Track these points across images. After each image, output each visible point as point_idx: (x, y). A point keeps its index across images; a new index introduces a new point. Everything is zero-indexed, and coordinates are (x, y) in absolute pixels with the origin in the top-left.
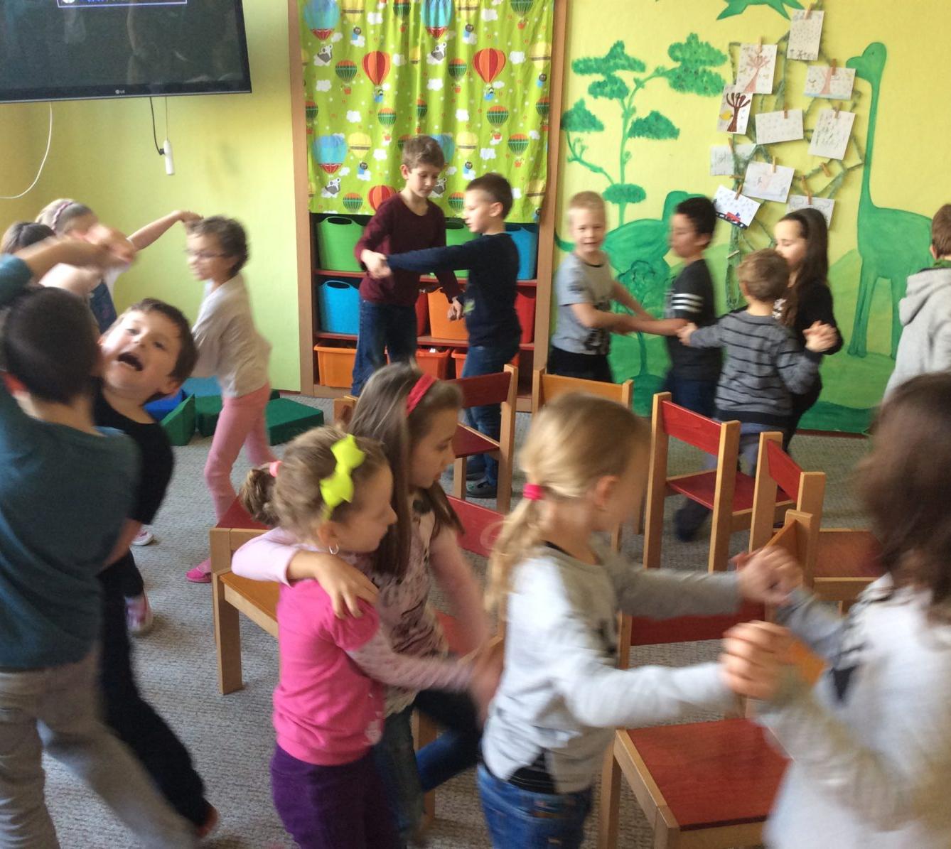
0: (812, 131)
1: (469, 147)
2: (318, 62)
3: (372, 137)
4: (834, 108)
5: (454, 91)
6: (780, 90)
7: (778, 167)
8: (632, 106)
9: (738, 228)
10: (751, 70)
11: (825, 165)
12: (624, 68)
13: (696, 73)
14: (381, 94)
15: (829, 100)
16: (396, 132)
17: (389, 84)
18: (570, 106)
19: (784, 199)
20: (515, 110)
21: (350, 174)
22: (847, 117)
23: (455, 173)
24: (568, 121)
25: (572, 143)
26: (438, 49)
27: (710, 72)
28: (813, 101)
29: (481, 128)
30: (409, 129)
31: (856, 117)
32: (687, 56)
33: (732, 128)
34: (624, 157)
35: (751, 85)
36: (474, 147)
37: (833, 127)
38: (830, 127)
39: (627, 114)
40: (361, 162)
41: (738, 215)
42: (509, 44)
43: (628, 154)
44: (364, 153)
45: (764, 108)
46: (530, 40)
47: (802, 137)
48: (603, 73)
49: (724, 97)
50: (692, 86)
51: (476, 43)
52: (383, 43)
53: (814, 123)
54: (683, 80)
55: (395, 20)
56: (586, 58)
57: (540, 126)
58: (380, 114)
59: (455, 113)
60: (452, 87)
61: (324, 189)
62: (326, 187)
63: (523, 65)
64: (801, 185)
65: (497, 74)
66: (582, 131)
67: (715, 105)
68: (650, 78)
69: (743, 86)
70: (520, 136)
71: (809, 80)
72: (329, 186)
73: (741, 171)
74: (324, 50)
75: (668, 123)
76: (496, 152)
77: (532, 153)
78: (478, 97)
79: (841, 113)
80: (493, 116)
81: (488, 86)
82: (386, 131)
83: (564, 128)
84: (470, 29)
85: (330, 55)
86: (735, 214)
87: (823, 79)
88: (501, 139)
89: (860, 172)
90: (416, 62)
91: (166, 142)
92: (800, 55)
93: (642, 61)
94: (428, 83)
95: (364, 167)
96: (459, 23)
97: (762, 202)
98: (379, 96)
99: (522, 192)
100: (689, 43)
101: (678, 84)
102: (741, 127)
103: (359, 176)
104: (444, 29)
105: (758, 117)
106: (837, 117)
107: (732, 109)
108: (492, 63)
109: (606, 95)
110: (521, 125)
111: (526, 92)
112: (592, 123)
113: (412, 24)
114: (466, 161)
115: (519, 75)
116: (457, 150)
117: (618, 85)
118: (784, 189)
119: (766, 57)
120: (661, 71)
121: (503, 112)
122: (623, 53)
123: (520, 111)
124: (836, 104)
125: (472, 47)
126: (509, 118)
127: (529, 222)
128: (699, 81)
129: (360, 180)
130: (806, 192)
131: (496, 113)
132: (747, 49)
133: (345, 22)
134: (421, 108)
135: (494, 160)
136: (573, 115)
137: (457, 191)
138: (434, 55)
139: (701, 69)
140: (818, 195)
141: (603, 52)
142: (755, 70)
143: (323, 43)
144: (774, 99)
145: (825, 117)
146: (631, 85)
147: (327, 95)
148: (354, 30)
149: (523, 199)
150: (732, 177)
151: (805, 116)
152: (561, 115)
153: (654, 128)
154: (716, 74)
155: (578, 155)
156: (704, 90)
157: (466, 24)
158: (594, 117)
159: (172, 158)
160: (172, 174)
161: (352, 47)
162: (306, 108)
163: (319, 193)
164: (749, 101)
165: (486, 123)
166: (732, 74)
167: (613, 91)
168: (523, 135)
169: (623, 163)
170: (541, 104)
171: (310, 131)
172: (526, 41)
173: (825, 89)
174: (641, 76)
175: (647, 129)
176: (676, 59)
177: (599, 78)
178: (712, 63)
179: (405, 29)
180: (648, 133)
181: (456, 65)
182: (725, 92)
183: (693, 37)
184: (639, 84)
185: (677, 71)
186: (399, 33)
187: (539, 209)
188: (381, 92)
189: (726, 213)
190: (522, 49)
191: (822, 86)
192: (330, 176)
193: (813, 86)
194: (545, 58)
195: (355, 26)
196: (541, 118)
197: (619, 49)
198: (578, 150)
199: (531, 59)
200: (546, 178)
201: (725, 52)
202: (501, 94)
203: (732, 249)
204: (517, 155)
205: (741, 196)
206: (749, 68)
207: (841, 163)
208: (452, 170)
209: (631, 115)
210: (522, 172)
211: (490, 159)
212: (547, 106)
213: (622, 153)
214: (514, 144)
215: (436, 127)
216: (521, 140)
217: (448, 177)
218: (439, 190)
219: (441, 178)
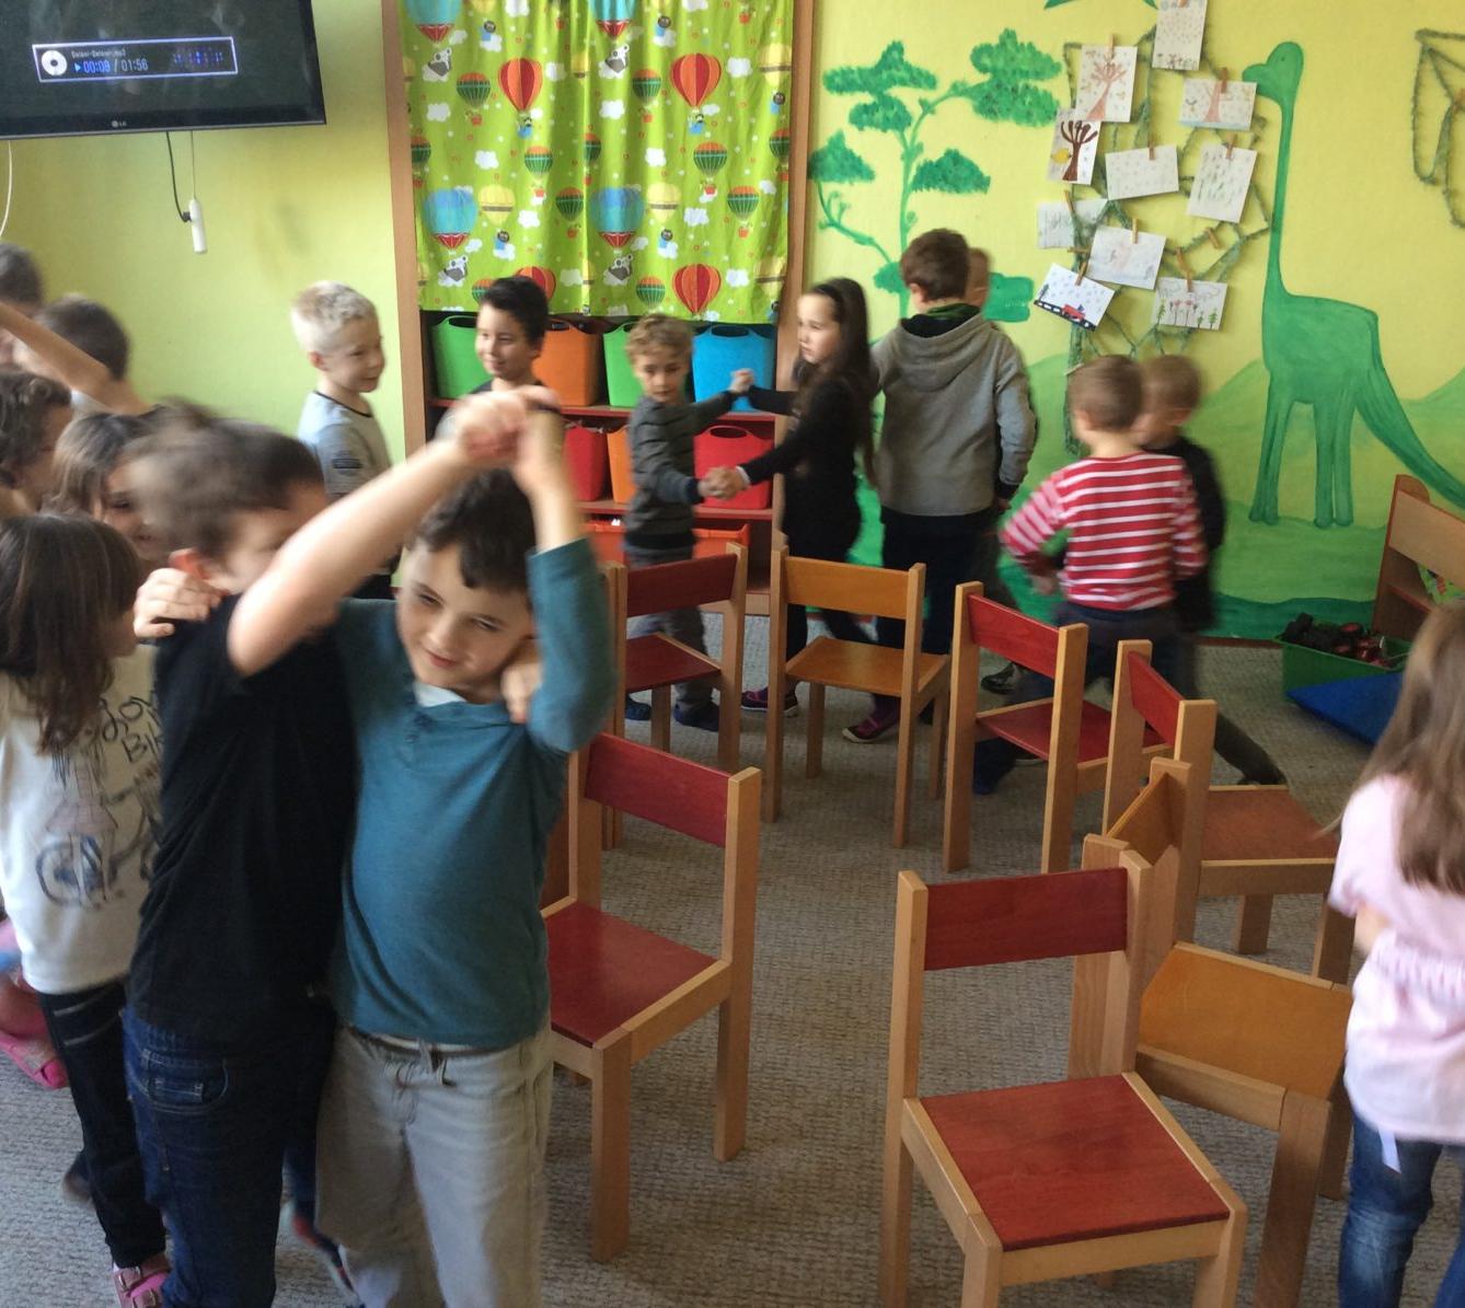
0: (1193, 178)
1: (667, 207)
2: (430, 76)
3: (515, 191)
4: (1226, 144)
5: (642, 119)
6: (1142, 117)
7: (1141, 234)
8: (916, 143)
9: (1081, 329)
10: (1098, 85)
11: (1212, 230)
12: (903, 83)
13: (1014, 90)
14: (529, 125)
15: (1217, 131)
16: (553, 182)
17: (540, 111)
18: (823, 142)
19: (1150, 284)
20: (738, 149)
21: (483, 250)
22: (1244, 158)
23: (646, 247)
24: (819, 165)
25: (826, 200)
26: (615, 54)
27: (1036, 89)
28: (1193, 133)
29: (686, 174)
30: (573, 179)
31: (1259, 157)
32: (1000, 64)
33: (1071, 175)
34: (906, 219)
35: (1099, 108)
36: (675, 207)
37: (1224, 173)
38: (1220, 171)
39: (910, 154)
40: (499, 231)
41: (1081, 308)
42: (727, 46)
43: (912, 217)
44: (504, 216)
45: (1118, 144)
46: (758, 40)
47: (1177, 189)
48: (871, 92)
49: (1057, 127)
50: (1008, 110)
51: (675, 43)
52: (530, 45)
53: (1194, 166)
54: (994, 102)
55: (548, 11)
56: (844, 68)
57: (776, 173)
58: (527, 156)
59: (644, 153)
60: (639, 114)
62: (445, 271)
63: (748, 79)
64: (1175, 261)
65: (709, 93)
66: (841, 181)
67: (1043, 140)
68: (942, 99)
69: (1086, 111)
70: (746, 188)
71: (1187, 101)
72: (450, 268)
73: (1084, 242)
74: (438, 57)
75: (973, 169)
76: (708, 214)
77: (765, 215)
78: (680, 128)
79: (1236, 151)
80: (703, 159)
81: (696, 111)
82: (537, 182)
83: (814, 176)
84: (665, 23)
85: (447, 64)
86: (1076, 307)
87: (1208, 99)
88: (716, 194)
89: (1265, 241)
90: (583, 75)
91: (192, 202)
92: (1172, 62)
93: (932, 73)
94: (601, 107)
95: (504, 238)
96: (648, 14)
97: (1118, 288)
98: (525, 127)
99: (750, 277)
100: (1002, 44)
101: (987, 108)
102: (1084, 174)
103: (496, 253)
104: (625, 24)
105: (1109, 158)
106: (1229, 156)
107: (1070, 147)
108: (699, 76)
109: (877, 126)
110: (747, 172)
111: (754, 121)
112: (856, 168)
113: (575, 15)
114: (663, 228)
115: (741, 95)
116: (648, 211)
117: (895, 109)
118: (1151, 268)
119: (1120, 66)
120: (960, 88)
121: (718, 152)
122: (902, 60)
123: (744, 152)
124: (1229, 138)
125: (669, 51)
126: (728, 162)
127: (761, 322)
128: (1019, 104)
129: (498, 259)
130: (1184, 273)
131: (708, 153)
132: (1091, 53)
133: (471, 14)
134: (590, 146)
135: (705, 226)
136: (826, 157)
137: (649, 275)
138: (610, 64)
139: (1021, 84)
140: (1202, 278)
141: (869, 58)
142: (1104, 85)
143: (437, 45)
144: (1134, 129)
145: (1211, 156)
146: (915, 110)
147: (444, 126)
148: (485, 26)
149: (753, 286)
150: (1071, 250)
151: (1181, 157)
152: (808, 157)
153: (951, 177)
154: (1045, 92)
155: (836, 219)
156: (1027, 117)
157: (659, 15)
158: (859, 160)
159: (203, 228)
160: (204, 252)
161: (482, 52)
162: (412, 146)
163: (435, 279)
164: (1095, 134)
165: (693, 170)
166: (1068, 91)
167: (887, 119)
168: (751, 189)
169: (905, 229)
170: (777, 139)
171: (419, 183)
172: (753, 41)
173: (1212, 114)
174: (931, 96)
175: (940, 177)
176: (983, 70)
177: (867, 98)
178: (1038, 75)
179: (564, 23)
180: (942, 183)
181: (645, 80)
182: (1059, 120)
183: (1009, 35)
184: (927, 107)
185: (986, 87)
186: (555, 30)
187: (777, 302)
188: (528, 122)
189: (1063, 307)
190: (745, 55)
191: (1207, 109)
192: (451, 253)
193: (1193, 110)
194: (782, 68)
195: (485, 20)
196: (776, 162)
197: (895, 54)
198: (835, 211)
199: (760, 70)
200: (786, 254)
201: (1058, 57)
202: (714, 124)
203: (1073, 362)
204: (742, 217)
205: (1085, 281)
206: (1094, 83)
207: (1236, 227)
208: (642, 242)
209: (916, 156)
210: (749, 245)
211: (700, 225)
212: (786, 142)
213: (902, 214)
214: (737, 201)
215: (614, 177)
216: (747, 196)
217: (635, 253)
218: (622, 273)
219: (624, 255)
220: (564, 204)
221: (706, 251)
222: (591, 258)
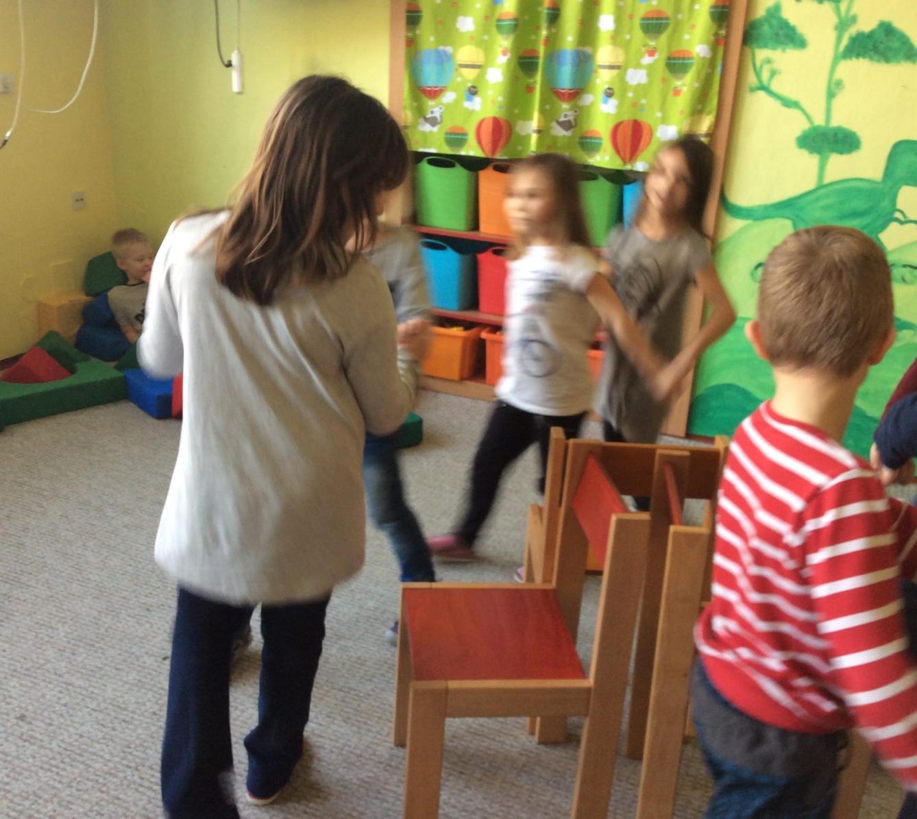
1: (612, 67)
3: (485, 51)
8: (853, 11)
16: (517, 44)
18: (760, 12)
20: (680, 16)
21: (456, 101)
23: (591, 102)
24: (755, 33)
25: (758, 64)
29: (630, 41)
30: (536, 41)
34: (833, 87)
36: (618, 67)
39: (843, 24)
40: (470, 85)
43: (839, 84)
44: (475, 72)
57: (712, 38)
58: (499, 20)
59: (598, 19)
61: (421, 120)
62: (425, 118)
66: (774, 48)
70: (684, 52)
72: (429, 116)
75: (904, 40)
76: (649, 75)
77: (698, 78)
80: (648, 24)
82: (504, 42)
83: (749, 43)
88: (656, 56)
91: (236, 52)
95: (473, 92)
99: (679, 132)
103: (467, 104)
110: (687, 37)
112: (789, 37)
114: (606, 86)
116: (596, 72)
121: (662, 19)
123: (686, 18)
126: (670, 28)
129: (467, 109)
131: (653, 19)
134: (551, 12)
135: (644, 85)
136: (762, 25)
137: (592, 129)
152: (745, 25)
153: (881, 47)
155: (766, 82)
158: (793, 29)
159: (241, 74)
160: (240, 93)
162: (408, 11)
163: (416, 124)
165: (638, 34)
168: (689, 52)
169: (831, 95)
170: (717, 7)
171: (411, 43)
175: (871, 47)
180: (872, 53)
192: (431, 103)
196: (714, 28)
198: (765, 75)
200: (714, 113)
204: (679, 79)
208: (588, 99)
209: (850, 26)
210: (682, 103)
211: (639, 85)
212: (726, 10)
213: (830, 81)
214: (675, 64)
215: (569, 39)
216: (684, 59)
217: (581, 108)
218: (567, 125)
219: (571, 110)
220: (525, 63)
221: (642, 108)
222: (542, 111)
